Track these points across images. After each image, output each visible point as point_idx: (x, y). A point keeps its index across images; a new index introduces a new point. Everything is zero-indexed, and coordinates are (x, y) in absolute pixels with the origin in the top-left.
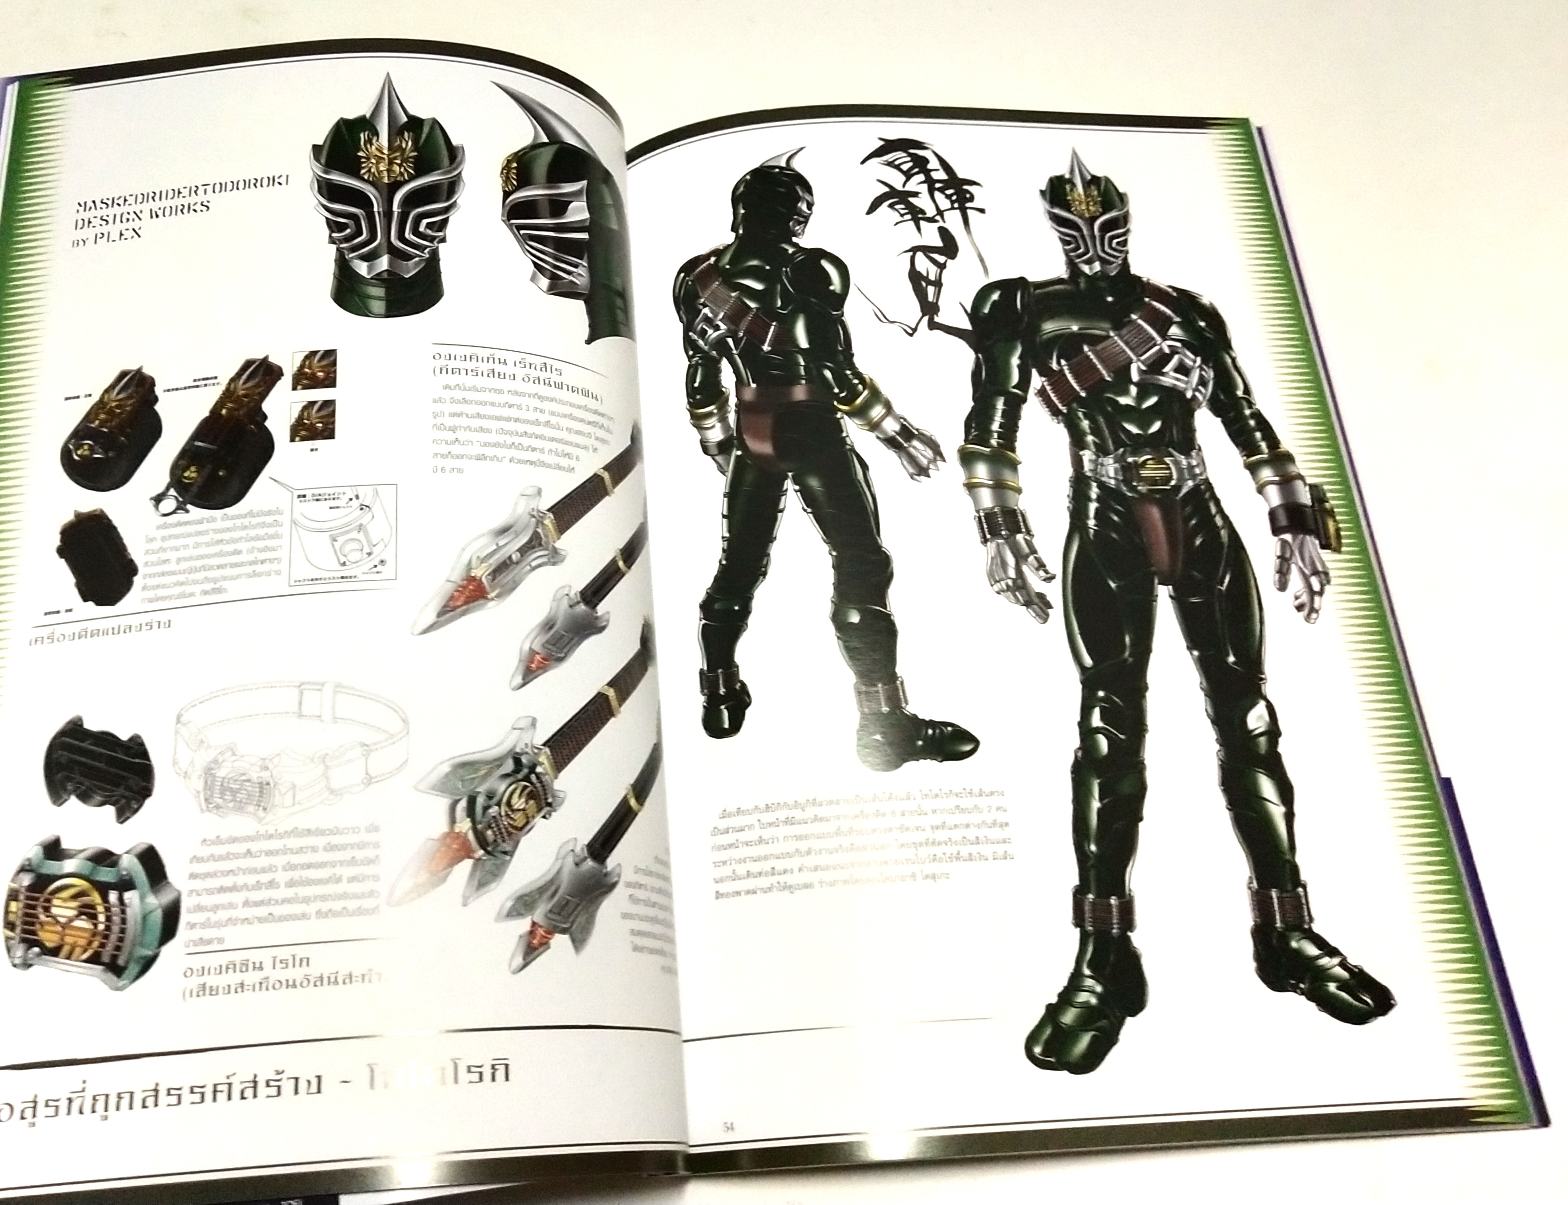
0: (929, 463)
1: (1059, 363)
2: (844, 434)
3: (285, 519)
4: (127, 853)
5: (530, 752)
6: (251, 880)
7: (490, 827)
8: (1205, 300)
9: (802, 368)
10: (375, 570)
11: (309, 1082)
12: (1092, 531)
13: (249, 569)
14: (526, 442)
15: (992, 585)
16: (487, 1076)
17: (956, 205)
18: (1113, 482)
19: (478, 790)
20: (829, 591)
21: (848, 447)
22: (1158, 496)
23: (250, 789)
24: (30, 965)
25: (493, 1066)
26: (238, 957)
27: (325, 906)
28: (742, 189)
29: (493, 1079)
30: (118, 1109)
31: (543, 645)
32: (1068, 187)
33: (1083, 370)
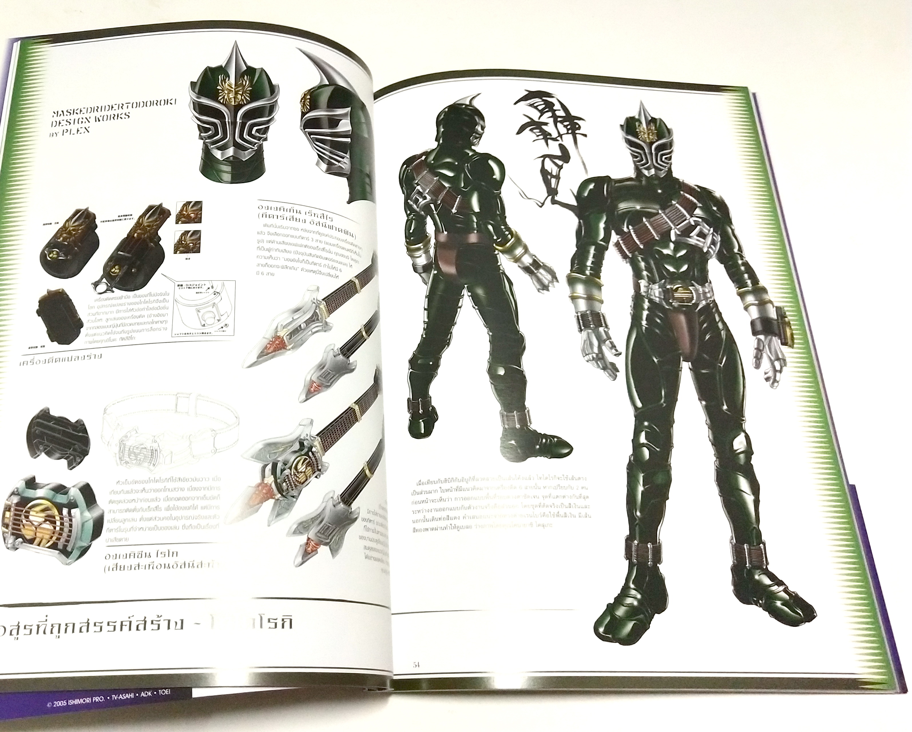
0: (549, 283)
1: (628, 228)
2: (499, 264)
3: (170, 298)
4: (73, 487)
5: (309, 439)
6: (145, 505)
7: (285, 481)
8: (717, 194)
9: (475, 223)
10: (222, 329)
11: (176, 623)
12: (644, 328)
13: (148, 326)
14: (311, 259)
15: (584, 357)
16: (279, 625)
17: (570, 132)
18: (657, 299)
19: (279, 459)
20: (486, 356)
21: (501, 271)
22: (684, 309)
23: (145, 453)
24: (17, 549)
25: (283, 620)
26: (136, 550)
27: (188, 523)
28: (442, 117)
29: (283, 627)
30: (66, 632)
31: (318, 378)
32: (637, 124)
33: (643, 233)
